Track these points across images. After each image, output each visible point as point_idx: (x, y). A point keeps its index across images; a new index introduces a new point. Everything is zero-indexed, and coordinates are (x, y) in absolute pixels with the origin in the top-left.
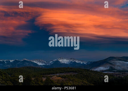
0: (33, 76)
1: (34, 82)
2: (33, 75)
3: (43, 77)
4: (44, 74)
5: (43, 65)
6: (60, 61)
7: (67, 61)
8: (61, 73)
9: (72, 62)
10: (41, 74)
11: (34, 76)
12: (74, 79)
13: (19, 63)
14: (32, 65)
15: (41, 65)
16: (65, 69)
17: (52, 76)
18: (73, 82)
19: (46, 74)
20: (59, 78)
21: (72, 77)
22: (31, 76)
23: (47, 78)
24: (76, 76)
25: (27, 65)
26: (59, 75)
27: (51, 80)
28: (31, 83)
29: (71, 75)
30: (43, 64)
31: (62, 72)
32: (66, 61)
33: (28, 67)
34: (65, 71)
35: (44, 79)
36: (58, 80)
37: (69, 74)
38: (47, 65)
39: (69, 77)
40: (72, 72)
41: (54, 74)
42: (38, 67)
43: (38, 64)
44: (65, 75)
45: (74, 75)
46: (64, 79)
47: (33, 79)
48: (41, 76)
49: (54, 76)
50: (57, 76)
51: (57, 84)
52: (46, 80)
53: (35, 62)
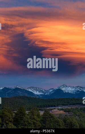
0: (27, 109)
1: (28, 117)
2: (27, 107)
3: (40, 110)
4: (41, 107)
5: (40, 95)
6: (63, 89)
7: (73, 89)
8: (63, 105)
9: (78, 91)
10: (38, 107)
11: (29, 109)
12: (81, 114)
13: (10, 91)
14: (26, 95)
15: (38, 94)
16: (69, 100)
17: (52, 110)
18: (80, 118)
19: (44, 107)
20: (62, 112)
21: (78, 111)
22: (25, 108)
23: (46, 111)
24: (84, 110)
25: (20, 94)
26: (61, 108)
27: (50, 115)
28: (25, 118)
29: (78, 109)
30: (41, 93)
31: (65, 103)
32: (71, 89)
33: (21, 97)
34: (68, 103)
35: (42, 113)
36: (60, 114)
37: (74, 107)
38: (46, 94)
39: (74, 111)
40: (78, 104)
41: (54, 106)
42: (35, 97)
43: (34, 93)
44: (69, 108)
45: (81, 109)
46: (67, 113)
47: (27, 112)
48: (38, 108)
49: (55, 109)
50: (58, 109)
51: (58, 119)
52: (44, 114)
53: (30, 90)
